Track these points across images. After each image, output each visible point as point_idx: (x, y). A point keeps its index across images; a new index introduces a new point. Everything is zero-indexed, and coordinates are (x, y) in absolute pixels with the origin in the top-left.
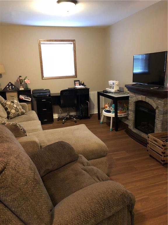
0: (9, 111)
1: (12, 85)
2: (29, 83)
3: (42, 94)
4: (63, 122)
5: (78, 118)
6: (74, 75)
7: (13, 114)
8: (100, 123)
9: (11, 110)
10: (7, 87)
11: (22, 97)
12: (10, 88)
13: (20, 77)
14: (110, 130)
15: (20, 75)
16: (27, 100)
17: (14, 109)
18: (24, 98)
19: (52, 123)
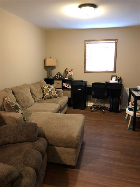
0: (45, 93)
1: (60, 74)
2: (72, 74)
3: (79, 84)
4: (92, 111)
5: (109, 110)
6: (113, 71)
7: (46, 96)
8: (125, 119)
9: (46, 93)
10: (57, 76)
11: (64, 85)
12: (58, 77)
13: (67, 69)
14: (127, 128)
15: (66, 68)
16: (68, 87)
17: (48, 92)
18: (66, 86)
19: (84, 110)
